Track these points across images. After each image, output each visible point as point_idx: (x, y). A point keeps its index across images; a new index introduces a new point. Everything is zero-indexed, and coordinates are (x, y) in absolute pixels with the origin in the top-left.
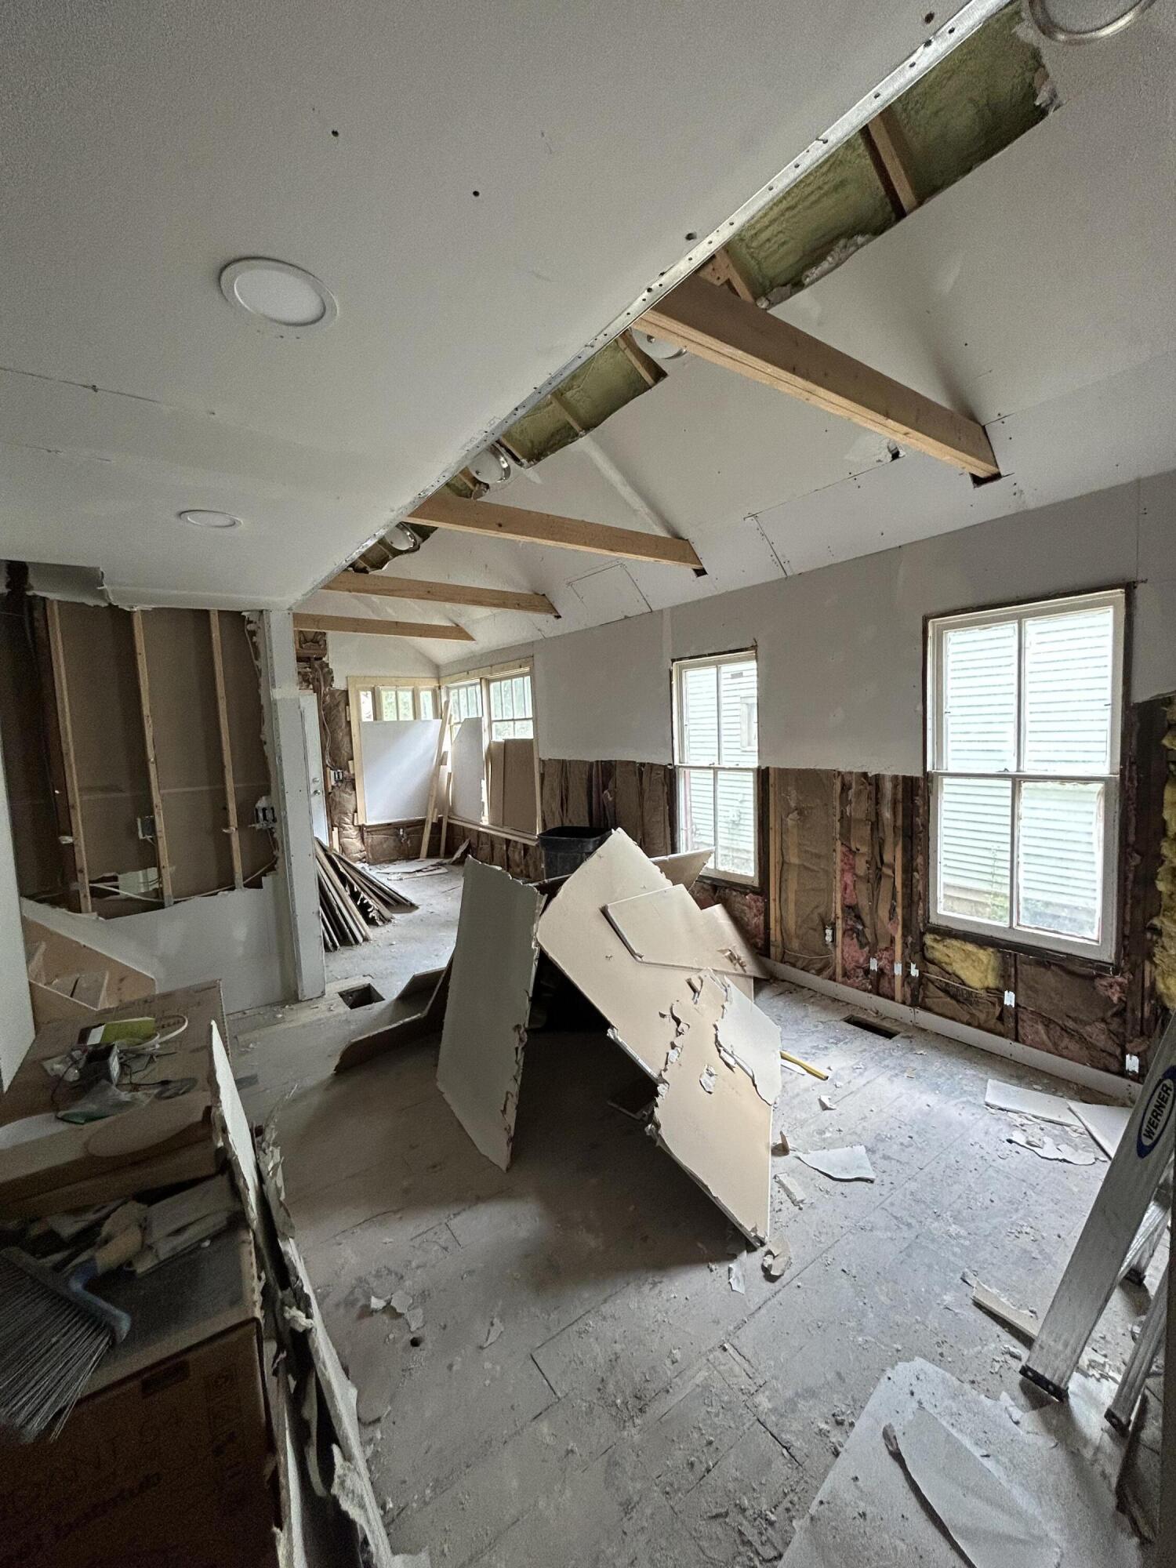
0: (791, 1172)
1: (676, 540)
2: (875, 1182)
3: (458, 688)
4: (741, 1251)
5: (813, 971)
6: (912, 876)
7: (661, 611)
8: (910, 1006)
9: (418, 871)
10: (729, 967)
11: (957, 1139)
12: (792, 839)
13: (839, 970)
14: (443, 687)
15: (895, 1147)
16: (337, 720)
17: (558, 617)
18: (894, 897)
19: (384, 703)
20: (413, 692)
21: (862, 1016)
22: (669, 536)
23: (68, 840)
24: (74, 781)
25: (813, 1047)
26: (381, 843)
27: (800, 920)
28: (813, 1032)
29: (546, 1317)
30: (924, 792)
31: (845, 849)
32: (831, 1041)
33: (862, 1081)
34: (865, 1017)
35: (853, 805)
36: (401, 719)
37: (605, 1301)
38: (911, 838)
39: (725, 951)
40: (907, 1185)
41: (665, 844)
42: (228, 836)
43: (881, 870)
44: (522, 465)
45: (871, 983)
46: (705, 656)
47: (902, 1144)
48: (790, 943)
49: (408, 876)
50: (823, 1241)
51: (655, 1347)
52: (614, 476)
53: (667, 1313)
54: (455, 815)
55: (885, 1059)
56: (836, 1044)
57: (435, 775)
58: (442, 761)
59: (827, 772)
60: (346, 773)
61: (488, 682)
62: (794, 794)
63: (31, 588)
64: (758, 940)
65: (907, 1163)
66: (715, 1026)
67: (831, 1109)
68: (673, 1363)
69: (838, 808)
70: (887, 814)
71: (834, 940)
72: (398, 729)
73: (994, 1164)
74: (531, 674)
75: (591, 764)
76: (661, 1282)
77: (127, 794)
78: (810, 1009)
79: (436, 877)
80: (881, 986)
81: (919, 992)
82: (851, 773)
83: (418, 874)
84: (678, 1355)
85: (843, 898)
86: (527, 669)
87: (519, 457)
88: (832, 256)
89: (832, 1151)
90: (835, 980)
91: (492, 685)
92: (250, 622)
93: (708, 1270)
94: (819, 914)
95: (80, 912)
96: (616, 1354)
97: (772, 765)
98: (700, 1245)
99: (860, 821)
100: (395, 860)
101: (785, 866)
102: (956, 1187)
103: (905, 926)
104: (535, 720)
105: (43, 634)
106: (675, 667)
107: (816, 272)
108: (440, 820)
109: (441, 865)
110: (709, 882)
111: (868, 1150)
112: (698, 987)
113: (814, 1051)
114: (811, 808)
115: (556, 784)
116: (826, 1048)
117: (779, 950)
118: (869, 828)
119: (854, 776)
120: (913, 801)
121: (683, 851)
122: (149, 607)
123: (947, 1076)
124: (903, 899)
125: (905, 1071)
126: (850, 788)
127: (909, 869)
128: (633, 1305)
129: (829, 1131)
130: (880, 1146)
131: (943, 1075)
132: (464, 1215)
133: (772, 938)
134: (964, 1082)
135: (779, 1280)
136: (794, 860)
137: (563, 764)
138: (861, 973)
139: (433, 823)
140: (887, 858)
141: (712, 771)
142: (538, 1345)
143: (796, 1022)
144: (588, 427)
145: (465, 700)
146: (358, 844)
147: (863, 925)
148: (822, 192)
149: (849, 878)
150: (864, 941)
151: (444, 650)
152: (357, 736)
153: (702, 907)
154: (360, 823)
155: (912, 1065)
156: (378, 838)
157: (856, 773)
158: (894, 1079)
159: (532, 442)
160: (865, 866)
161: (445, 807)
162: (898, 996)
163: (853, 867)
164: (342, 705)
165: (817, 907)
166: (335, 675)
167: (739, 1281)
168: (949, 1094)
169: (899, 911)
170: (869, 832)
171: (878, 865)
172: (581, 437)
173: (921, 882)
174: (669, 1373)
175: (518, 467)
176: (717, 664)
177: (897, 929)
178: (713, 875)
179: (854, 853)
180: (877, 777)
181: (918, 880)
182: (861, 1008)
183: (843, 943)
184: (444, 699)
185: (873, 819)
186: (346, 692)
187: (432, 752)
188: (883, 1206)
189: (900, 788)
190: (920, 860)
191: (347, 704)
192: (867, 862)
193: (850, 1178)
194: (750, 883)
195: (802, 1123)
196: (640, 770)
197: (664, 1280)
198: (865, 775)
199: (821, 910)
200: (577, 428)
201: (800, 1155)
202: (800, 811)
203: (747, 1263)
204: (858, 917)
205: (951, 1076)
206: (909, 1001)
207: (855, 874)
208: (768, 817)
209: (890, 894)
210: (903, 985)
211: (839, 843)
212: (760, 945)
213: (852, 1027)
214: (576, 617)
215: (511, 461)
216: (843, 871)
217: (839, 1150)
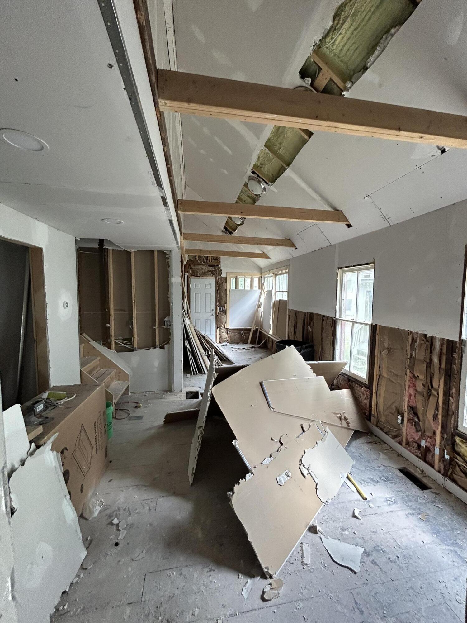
0: (313, 545)
1: (336, 211)
2: (357, 574)
3: (267, 277)
4: (258, 576)
5: (391, 436)
6: (449, 399)
7: (335, 245)
8: (442, 475)
9: (244, 349)
10: (338, 422)
11: (431, 572)
12: (384, 364)
13: (404, 440)
14: (263, 276)
15: (384, 558)
16: (222, 288)
17: (296, 248)
18: (437, 408)
19: (240, 283)
20: (251, 278)
21: (412, 470)
22: (333, 210)
23: (108, 325)
24: (112, 306)
25: (370, 478)
26: (234, 336)
27: (385, 407)
28: (375, 470)
29: (161, 561)
30: (459, 351)
31: (411, 375)
32: (383, 478)
33: (388, 509)
34: (413, 471)
35: (417, 351)
36: (246, 289)
37: (186, 566)
38: (450, 376)
39: (338, 414)
40: (376, 586)
41: (330, 354)
42: (155, 329)
43: (431, 391)
44: (269, 185)
45: (421, 453)
46: (352, 266)
47: (389, 559)
48: (381, 418)
49: (239, 350)
50: (304, 593)
51: (190, 602)
52: (303, 185)
53: (206, 588)
54: (263, 328)
55: (411, 501)
56: (385, 481)
57: (256, 312)
58: (259, 306)
59: (404, 331)
60: (223, 308)
61: (276, 275)
62: (387, 340)
63: (104, 246)
64: (366, 412)
65: (385, 572)
66: (305, 452)
67: (358, 518)
68: (192, 615)
69: (409, 351)
70: (436, 360)
71: (402, 423)
72: (245, 293)
73: (448, 603)
74: (288, 273)
75: (306, 313)
76: (214, 570)
77: (127, 312)
78: (382, 456)
79: (249, 352)
80: (427, 457)
81: (449, 469)
82: (417, 333)
83: (243, 350)
84: (197, 611)
85: (409, 402)
86: (287, 271)
87: (268, 182)
88: (379, 46)
89: (343, 543)
90: (401, 445)
91: (278, 277)
92: (167, 254)
93: (238, 576)
94: (395, 406)
95: (110, 349)
96: (174, 594)
97: (378, 324)
98: (242, 561)
99: (421, 361)
100: (239, 343)
101: (381, 377)
102: (410, 604)
103: (442, 427)
104: (288, 292)
105: (107, 261)
106: (340, 272)
107: (372, 58)
108: (257, 330)
109: (253, 347)
110: (347, 377)
111: (365, 552)
112: (305, 429)
113: (369, 480)
114: (395, 349)
115: (293, 320)
116: (378, 481)
117: (376, 419)
118: (425, 365)
119: (419, 335)
120: (452, 355)
121: (337, 360)
122: (136, 250)
123: (450, 528)
124: (443, 412)
125: (420, 514)
126: (416, 342)
127: (447, 394)
128: (195, 575)
129: (348, 531)
130: (375, 554)
131: (447, 526)
132: (165, 498)
133: (373, 412)
134: (460, 537)
135: (267, 602)
136: (385, 374)
137: (296, 312)
138: (416, 445)
139: (254, 331)
140: (435, 385)
141: (351, 323)
142: (150, 571)
143: (368, 461)
144: (288, 165)
145: (268, 282)
146: (226, 335)
147: (419, 420)
148: (371, 12)
149: (412, 391)
150: (419, 429)
151: (262, 262)
152: (228, 295)
153: (331, 390)
154: (227, 328)
155: (427, 512)
156: (233, 333)
157: (420, 334)
158: (410, 516)
159: (273, 175)
160: (422, 387)
161: (259, 324)
162: (436, 466)
163: (415, 386)
164: (224, 283)
165: (394, 402)
166: (222, 271)
167: (247, 591)
168: (442, 540)
169: (440, 417)
170: (425, 368)
171: (430, 388)
172: (287, 169)
173: (454, 405)
174: (188, 619)
175: (268, 186)
176: (358, 270)
177: (438, 428)
178: (348, 374)
179: (416, 378)
180: (432, 338)
181: (453, 403)
182: (414, 465)
183: (407, 426)
184: (263, 282)
185: (428, 361)
186: (226, 278)
187: (255, 303)
188: (352, 591)
189: (445, 347)
190: (454, 391)
191: (226, 283)
192: (423, 385)
193: (343, 564)
194: (364, 381)
195: (335, 520)
196: (323, 318)
197: (216, 570)
198: (425, 335)
199: (397, 404)
200: (285, 166)
201: (323, 537)
202: (389, 350)
203: (258, 583)
204: (416, 414)
205: (453, 529)
206: (442, 471)
207: (416, 390)
208: (375, 350)
209: (434, 407)
210: (439, 461)
211: (408, 371)
212: (367, 414)
213: (401, 474)
214: (303, 248)
215: (265, 184)
216: (409, 386)
217: (348, 545)
